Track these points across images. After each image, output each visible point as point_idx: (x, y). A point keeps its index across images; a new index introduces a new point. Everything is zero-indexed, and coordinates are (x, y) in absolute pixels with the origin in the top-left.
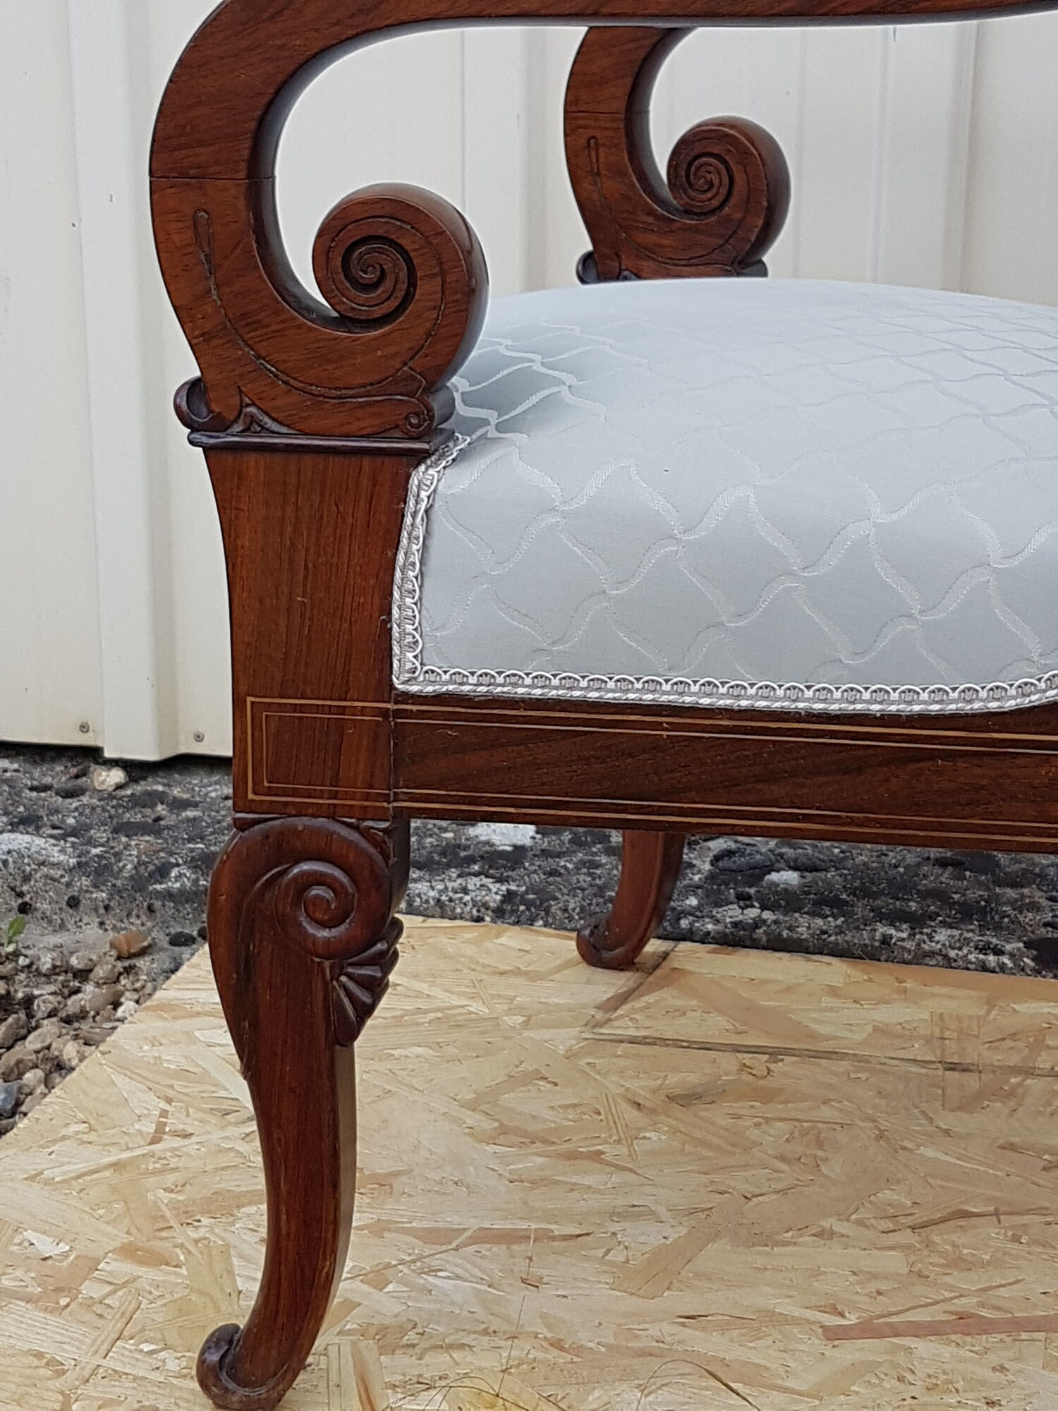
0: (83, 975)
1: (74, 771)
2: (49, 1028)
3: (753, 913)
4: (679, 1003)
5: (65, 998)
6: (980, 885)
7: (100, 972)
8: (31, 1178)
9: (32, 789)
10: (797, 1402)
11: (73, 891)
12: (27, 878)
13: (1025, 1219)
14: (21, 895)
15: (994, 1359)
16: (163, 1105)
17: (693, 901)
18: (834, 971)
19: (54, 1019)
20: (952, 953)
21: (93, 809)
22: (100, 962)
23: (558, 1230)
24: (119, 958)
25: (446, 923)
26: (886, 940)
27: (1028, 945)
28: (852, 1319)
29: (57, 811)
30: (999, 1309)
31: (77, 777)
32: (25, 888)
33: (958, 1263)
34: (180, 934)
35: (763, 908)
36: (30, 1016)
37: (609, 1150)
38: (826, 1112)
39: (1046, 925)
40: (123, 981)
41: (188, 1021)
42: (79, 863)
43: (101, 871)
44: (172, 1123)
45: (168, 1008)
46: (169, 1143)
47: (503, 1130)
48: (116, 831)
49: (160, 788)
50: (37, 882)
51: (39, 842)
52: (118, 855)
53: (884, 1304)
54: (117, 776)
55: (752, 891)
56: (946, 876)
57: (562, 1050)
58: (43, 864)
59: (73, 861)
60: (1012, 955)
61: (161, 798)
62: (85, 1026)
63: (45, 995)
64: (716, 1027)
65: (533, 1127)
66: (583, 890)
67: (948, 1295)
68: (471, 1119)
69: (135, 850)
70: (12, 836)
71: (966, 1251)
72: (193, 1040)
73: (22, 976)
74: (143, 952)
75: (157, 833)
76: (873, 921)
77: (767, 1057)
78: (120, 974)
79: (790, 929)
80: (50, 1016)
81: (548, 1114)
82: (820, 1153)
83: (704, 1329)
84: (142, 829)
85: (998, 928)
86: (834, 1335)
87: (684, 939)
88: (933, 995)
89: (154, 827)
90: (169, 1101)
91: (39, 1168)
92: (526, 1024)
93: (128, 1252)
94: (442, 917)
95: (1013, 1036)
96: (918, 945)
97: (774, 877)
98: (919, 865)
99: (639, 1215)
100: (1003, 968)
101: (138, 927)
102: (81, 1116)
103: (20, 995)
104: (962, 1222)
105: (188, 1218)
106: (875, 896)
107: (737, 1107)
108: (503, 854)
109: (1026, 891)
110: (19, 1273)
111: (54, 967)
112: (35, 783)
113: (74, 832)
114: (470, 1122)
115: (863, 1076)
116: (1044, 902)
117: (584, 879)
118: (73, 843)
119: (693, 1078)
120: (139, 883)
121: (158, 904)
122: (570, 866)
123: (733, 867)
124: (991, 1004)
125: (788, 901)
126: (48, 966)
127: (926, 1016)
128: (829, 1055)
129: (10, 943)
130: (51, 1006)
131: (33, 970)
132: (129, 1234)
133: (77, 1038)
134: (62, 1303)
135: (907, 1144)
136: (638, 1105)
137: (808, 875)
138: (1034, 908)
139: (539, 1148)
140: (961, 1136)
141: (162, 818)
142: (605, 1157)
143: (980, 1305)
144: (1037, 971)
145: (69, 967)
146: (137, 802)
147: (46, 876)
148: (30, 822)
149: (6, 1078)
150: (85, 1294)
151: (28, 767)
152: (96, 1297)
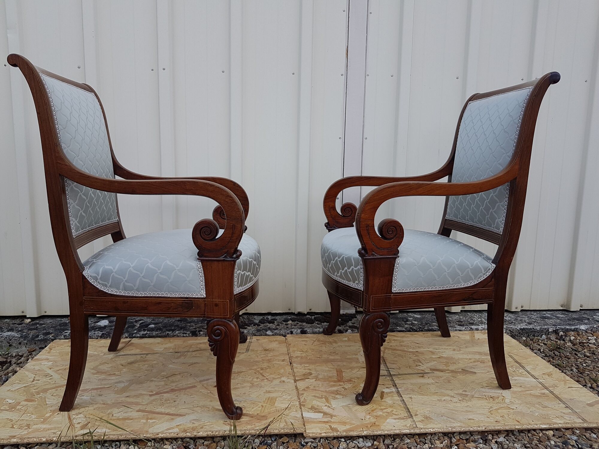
0: (22, 356)
1: (21, 320)
2: (14, 366)
3: (146, 332)
4: (132, 348)
5: (18, 360)
6: (184, 324)
7: (25, 355)
8: (8, 391)
9: (12, 324)
10: (143, 406)
11: (20, 341)
12: (11, 340)
13: (184, 374)
14: (9, 343)
15: (176, 395)
17: (136, 331)
18: (159, 340)
19: (15, 364)
20: (179, 335)
21: (24, 326)
22: (25, 353)
23: (106, 386)
24: (29, 352)
26: (168, 334)
27: (191, 332)
28: (154, 393)
29: (17, 328)
30: (178, 387)
32: (10, 342)
33: (173, 382)
34: (41, 347)
35: (147, 331)
36: (11, 364)
37: (117, 373)
38: (155, 362)
39: (194, 329)
40: (29, 357)
41: (40, 361)
43: (25, 337)
44: (36, 378)
45: (37, 359)
46: (35, 382)
47: (98, 372)
48: (29, 330)
49: (38, 322)
50: (13, 341)
51: (13, 333)
52: (29, 334)
53: (160, 389)
54: (29, 320)
55: (146, 329)
56: (179, 322)
57: (110, 358)
58: (14, 337)
59: (20, 336)
60: (188, 334)
61: (38, 323)
62: (21, 364)
63: (14, 360)
64: (138, 351)
65: (103, 371)
67: (170, 387)
68: (92, 371)
69: (32, 333)
70: (8, 333)
71: (174, 380)
72: (41, 364)
73: (9, 357)
74: (33, 351)
75: (37, 330)
76: (166, 331)
77: (145, 355)
78: (29, 355)
79: (152, 334)
80: (14, 364)
81: (107, 369)
82: (153, 369)
83: (129, 398)
84: (34, 329)
85: (186, 330)
86: (151, 395)
87: (134, 338)
88: (175, 342)
89: (36, 329)
90: (36, 375)
91: (10, 389)
92: (104, 355)
93: (26, 400)
94: (91, 339)
95: (187, 346)
96: (173, 334)
97: (150, 326)
98: (175, 321)
99: (121, 382)
100: (186, 336)
101: (33, 347)
102: (19, 379)
103: (9, 361)
104: (174, 376)
105: (38, 393)
106: (166, 327)
107: (139, 363)
108: (102, 327)
109: (191, 324)
110: (5, 406)
111: (16, 355)
112: (13, 323)
113: (20, 331)
115: (161, 356)
116: (194, 325)
118: (20, 333)
119: (132, 360)
120: (33, 339)
121: (36, 342)
123: (143, 325)
124: (184, 342)
125: (152, 330)
126: (15, 355)
127: (173, 345)
128: (156, 353)
129: (7, 352)
130: (14, 362)
131: (12, 356)
132: (26, 397)
133: (19, 367)
134: (13, 410)
135: (167, 365)
136: (123, 365)
137: (156, 325)
138: (192, 326)
139: (104, 374)
140: (176, 363)
141: (37, 327)
142: (116, 374)
143: (175, 387)
144: (192, 336)
145: (19, 355)
146: (33, 325)
147: (14, 339)
148: (11, 330)
149: (5, 375)
150: (17, 408)
151: (12, 320)
152: (19, 408)
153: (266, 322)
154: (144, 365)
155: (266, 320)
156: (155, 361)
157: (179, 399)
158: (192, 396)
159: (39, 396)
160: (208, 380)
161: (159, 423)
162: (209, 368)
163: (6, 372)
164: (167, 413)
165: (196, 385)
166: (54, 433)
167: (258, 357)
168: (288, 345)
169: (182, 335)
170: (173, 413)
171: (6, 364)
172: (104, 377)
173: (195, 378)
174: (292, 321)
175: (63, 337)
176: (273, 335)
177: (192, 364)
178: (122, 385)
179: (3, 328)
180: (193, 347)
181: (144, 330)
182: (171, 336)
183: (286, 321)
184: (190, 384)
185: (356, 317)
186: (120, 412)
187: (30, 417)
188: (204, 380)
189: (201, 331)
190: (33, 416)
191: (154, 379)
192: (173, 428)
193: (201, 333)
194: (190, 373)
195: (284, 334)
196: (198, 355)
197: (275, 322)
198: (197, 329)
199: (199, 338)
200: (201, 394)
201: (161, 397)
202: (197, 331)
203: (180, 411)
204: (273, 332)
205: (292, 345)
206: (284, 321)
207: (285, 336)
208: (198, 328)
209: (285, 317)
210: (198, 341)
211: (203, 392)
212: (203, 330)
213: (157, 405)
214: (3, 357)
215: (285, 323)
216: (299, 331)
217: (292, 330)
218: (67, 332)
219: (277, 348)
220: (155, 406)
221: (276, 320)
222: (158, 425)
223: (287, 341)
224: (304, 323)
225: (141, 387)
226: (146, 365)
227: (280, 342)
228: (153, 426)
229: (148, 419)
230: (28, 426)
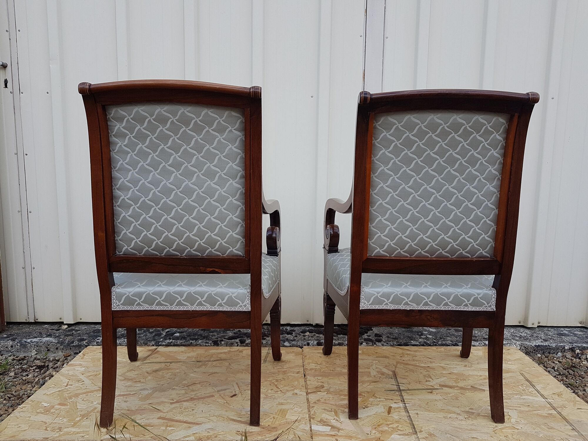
0: (58, 361)
1: (59, 326)
2: (51, 370)
3: (171, 341)
4: (157, 356)
5: (54, 365)
6: (207, 333)
7: (61, 360)
9: (51, 330)
10: (164, 414)
11: (57, 347)
12: (49, 345)
13: (204, 383)
14: (48, 348)
15: (195, 404)
16: (68, 381)
17: (162, 340)
18: (183, 348)
19: (52, 368)
20: (201, 344)
21: (61, 332)
22: (61, 358)
23: (131, 393)
24: (65, 357)
25: (121, 347)
26: (191, 343)
27: (213, 342)
28: (175, 401)
29: (55, 333)
30: (197, 396)
31: (59, 327)
32: (48, 347)
33: (193, 391)
34: (76, 352)
35: (173, 340)
36: (48, 368)
38: (177, 371)
39: (216, 338)
41: (74, 367)
42: (58, 342)
43: (62, 343)
44: (70, 383)
45: (71, 365)
46: (69, 387)
47: (125, 379)
48: (65, 336)
49: (74, 328)
50: (51, 346)
51: (51, 339)
52: (65, 340)
53: (180, 398)
54: (66, 326)
55: (171, 337)
56: (202, 332)
57: (137, 365)
58: (51, 342)
59: (57, 342)
60: (210, 343)
61: (74, 330)
62: (57, 369)
63: (51, 365)
64: (162, 359)
65: (130, 378)
66: (144, 339)
67: (190, 395)
69: (68, 339)
70: (46, 338)
71: (194, 389)
72: (74, 369)
73: (47, 362)
74: (69, 356)
75: (72, 336)
76: (190, 340)
77: (169, 363)
78: (64, 360)
79: (177, 343)
80: (51, 368)
81: (133, 376)
82: (175, 377)
84: (70, 335)
85: (209, 339)
86: (171, 403)
87: (160, 346)
88: (197, 351)
89: (72, 335)
90: (69, 380)
91: (45, 393)
93: (60, 404)
95: (208, 356)
96: (196, 343)
97: (175, 335)
98: (198, 331)
99: (145, 389)
100: (209, 346)
101: (69, 352)
102: (54, 384)
103: (46, 365)
104: (194, 385)
105: (70, 398)
106: (191, 336)
107: (163, 371)
109: (214, 333)
110: (40, 409)
111: (53, 360)
113: (58, 337)
114: (120, 378)
115: (184, 364)
117: (144, 338)
118: (57, 339)
119: (157, 368)
120: (68, 345)
121: (72, 348)
122: (142, 336)
123: (169, 334)
124: (206, 351)
125: (177, 338)
127: (196, 354)
128: (179, 362)
129: (45, 356)
130: (51, 366)
131: (49, 361)
132: (60, 401)
133: (55, 371)
134: (47, 413)
135: (189, 374)
136: (148, 373)
137: (181, 334)
138: (215, 336)
139: (131, 381)
140: (197, 372)
141: (73, 333)
142: (141, 381)
143: (195, 396)
144: (214, 346)
145: (56, 360)
146: (69, 331)
147: (52, 344)
148: (50, 336)
149: (42, 379)
150: (51, 411)
151: (51, 326)
152: (53, 411)
153: (284, 333)
154: (168, 373)
155: (285, 331)
156: (178, 369)
157: (197, 408)
158: (209, 406)
159: (71, 400)
160: (225, 390)
161: (176, 431)
162: (227, 378)
163: (43, 375)
164: (185, 421)
165: (214, 394)
166: (83, 437)
167: (274, 368)
168: (304, 357)
169: (204, 344)
170: (190, 421)
171: (44, 368)
172: (131, 384)
173: (214, 388)
174: (310, 332)
175: (95, 344)
176: (290, 346)
177: (212, 373)
178: (146, 392)
179: (42, 333)
180: (213, 356)
181: (169, 338)
182: (195, 345)
183: (304, 332)
184: (209, 393)
185: (372, 330)
186: (142, 419)
187: (62, 420)
188: (222, 390)
189: (222, 341)
190: (65, 420)
191: (176, 388)
192: (189, 436)
193: (223, 342)
194: (210, 383)
195: (301, 345)
196: (218, 365)
197: (294, 333)
198: (219, 339)
199: (220, 347)
200: (218, 403)
201: (181, 406)
202: (218, 340)
203: (197, 419)
204: (290, 344)
205: (308, 357)
206: (302, 332)
207: (302, 348)
208: (220, 337)
209: (303, 328)
210: (219, 351)
211: (220, 402)
212: (224, 340)
213: (177, 412)
214: (42, 361)
215: (302, 334)
216: (316, 342)
217: (309, 341)
218: (99, 339)
219: (293, 360)
220: (174, 414)
221: (294, 331)
222: (176, 433)
223: (303, 352)
224: (321, 335)
225: (163, 395)
226: (169, 373)
227: (297, 354)
228: (171, 434)
229: (167, 426)
230: (60, 429)
